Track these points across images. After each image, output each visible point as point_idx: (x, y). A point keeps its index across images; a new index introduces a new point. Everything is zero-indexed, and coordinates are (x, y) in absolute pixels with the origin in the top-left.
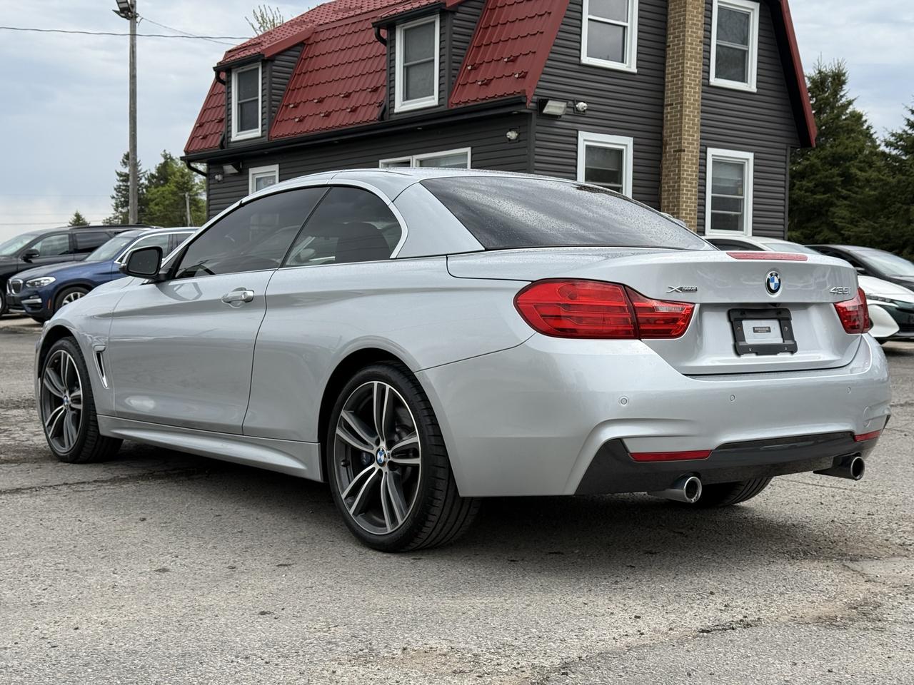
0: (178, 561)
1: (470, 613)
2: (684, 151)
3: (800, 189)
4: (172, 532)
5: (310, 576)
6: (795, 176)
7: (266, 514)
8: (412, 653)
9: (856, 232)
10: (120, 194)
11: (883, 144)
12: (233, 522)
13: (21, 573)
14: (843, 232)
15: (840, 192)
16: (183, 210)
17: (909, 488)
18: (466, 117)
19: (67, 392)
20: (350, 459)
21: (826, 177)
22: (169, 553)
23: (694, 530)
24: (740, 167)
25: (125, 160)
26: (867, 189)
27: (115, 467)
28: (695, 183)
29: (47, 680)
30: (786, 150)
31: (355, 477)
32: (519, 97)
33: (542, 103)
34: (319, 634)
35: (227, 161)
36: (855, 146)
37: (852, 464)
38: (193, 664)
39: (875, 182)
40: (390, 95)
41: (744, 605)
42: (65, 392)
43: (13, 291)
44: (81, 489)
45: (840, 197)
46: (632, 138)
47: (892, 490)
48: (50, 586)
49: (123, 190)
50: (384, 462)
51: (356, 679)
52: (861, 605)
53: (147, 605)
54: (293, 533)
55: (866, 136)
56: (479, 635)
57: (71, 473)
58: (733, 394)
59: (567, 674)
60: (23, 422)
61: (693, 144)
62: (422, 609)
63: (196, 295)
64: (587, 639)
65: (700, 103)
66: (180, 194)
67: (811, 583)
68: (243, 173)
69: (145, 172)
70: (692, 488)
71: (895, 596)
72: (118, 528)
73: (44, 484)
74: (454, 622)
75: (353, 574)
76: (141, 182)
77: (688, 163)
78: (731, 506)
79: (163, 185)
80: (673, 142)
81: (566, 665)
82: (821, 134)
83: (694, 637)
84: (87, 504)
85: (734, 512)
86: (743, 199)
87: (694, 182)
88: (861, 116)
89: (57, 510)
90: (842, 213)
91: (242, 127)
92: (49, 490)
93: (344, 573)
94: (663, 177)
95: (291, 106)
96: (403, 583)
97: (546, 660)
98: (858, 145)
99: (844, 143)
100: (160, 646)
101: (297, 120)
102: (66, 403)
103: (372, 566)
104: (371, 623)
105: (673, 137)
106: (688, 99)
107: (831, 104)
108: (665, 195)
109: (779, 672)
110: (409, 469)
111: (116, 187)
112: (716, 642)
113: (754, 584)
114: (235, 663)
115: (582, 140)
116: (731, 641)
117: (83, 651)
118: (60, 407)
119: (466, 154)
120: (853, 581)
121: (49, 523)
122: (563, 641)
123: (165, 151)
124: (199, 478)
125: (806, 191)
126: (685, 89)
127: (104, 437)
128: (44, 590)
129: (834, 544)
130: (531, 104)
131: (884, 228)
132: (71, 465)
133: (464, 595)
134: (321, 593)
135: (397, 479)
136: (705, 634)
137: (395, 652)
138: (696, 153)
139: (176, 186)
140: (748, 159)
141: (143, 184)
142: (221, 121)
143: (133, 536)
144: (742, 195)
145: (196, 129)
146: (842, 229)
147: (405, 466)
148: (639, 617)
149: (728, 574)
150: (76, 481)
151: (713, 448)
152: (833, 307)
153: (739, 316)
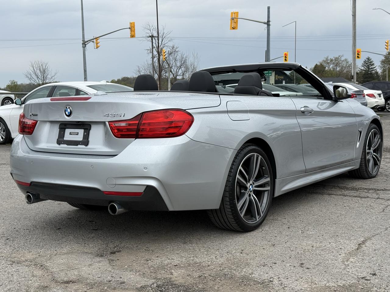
151: (29, 183)
152: (107, 123)
153: (63, 127)
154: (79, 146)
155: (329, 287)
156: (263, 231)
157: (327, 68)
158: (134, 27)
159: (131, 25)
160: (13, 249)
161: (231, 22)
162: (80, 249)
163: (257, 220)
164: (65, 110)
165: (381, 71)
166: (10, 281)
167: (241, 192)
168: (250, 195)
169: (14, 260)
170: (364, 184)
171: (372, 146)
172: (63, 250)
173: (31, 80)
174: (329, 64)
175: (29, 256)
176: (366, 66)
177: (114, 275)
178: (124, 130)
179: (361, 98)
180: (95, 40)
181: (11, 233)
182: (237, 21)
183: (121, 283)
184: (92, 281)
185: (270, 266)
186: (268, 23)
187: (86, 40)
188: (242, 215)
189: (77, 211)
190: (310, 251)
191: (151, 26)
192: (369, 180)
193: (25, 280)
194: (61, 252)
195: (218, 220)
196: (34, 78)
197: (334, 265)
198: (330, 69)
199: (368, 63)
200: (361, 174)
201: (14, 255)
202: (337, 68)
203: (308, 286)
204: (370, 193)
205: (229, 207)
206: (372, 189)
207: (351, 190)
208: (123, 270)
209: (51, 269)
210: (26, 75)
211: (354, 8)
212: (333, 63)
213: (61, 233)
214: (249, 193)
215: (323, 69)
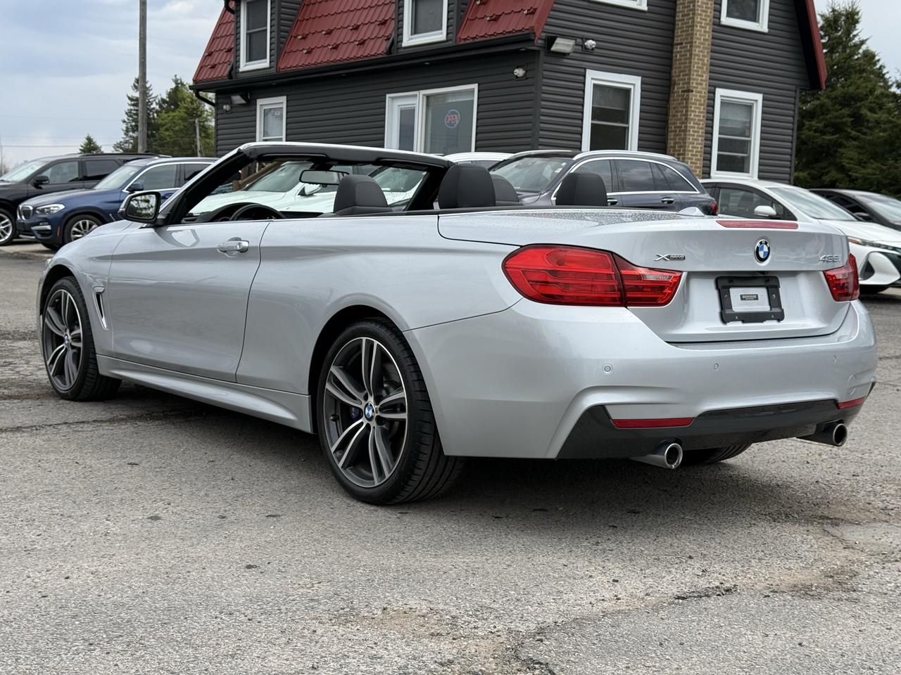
0: (170, 508)
1: (451, 572)
2: (692, 91)
3: (809, 130)
4: (166, 478)
5: (297, 529)
6: (806, 116)
7: (259, 460)
8: (392, 613)
9: (863, 174)
10: (131, 119)
11: (895, 85)
12: (226, 469)
13: (16, 517)
14: (850, 173)
15: (850, 133)
16: (194, 135)
17: (897, 447)
18: (473, 53)
19: (68, 331)
20: (339, 413)
21: (836, 117)
22: (161, 500)
23: (679, 488)
24: (749, 108)
25: (137, 85)
26: (877, 131)
27: (115, 407)
28: (702, 125)
29: (35, 632)
30: (795, 91)
31: (344, 431)
32: (528, 34)
33: (551, 41)
34: (302, 590)
35: (235, 92)
36: (866, 87)
37: (835, 431)
38: (178, 619)
39: (884, 124)
40: (398, 28)
41: (721, 571)
42: (66, 330)
43: (23, 217)
44: (80, 429)
45: (849, 137)
46: (640, 78)
47: (880, 449)
48: (45, 531)
49: (134, 114)
50: (372, 417)
51: (335, 639)
52: (837, 574)
53: (137, 555)
54: (284, 482)
55: (879, 77)
56: (458, 596)
57: (71, 412)
58: (717, 363)
59: (541, 640)
60: (28, 354)
61: (702, 84)
62: (404, 567)
63: (193, 242)
64: (564, 603)
65: (710, 43)
66: (191, 120)
67: (790, 548)
68: (250, 103)
69: (156, 97)
70: (673, 454)
71: (872, 565)
72: (114, 472)
73: (45, 423)
74: (435, 581)
75: (339, 528)
76: (152, 107)
77: (696, 104)
78: (716, 463)
79: (173, 111)
80: (681, 82)
81: (541, 631)
82: (833, 74)
83: (669, 604)
84: (85, 445)
85: (720, 469)
86: (750, 141)
87: (701, 123)
88: (874, 56)
89: (56, 450)
90: (850, 154)
91: (250, 58)
92: (49, 428)
93: (332, 526)
94: (670, 118)
95: (300, 37)
96: (388, 539)
97: (522, 624)
98: (870, 85)
99: (856, 83)
100: (147, 599)
101: (305, 51)
102: (67, 342)
103: (358, 519)
104: (354, 581)
105: (681, 77)
106: (698, 39)
107: (844, 43)
108: (671, 135)
109: (750, 643)
110: (397, 424)
111: (127, 111)
112: (690, 610)
113: (733, 548)
114: (219, 620)
115: (590, 78)
116: (706, 609)
117: (73, 602)
118: (62, 346)
119: (472, 91)
120: (832, 547)
121: (47, 465)
122: (540, 604)
123: (176, 76)
124: (197, 420)
125: (816, 131)
126: (695, 28)
127: (103, 376)
128: (38, 535)
129: (817, 507)
130: (539, 41)
131: (892, 170)
132: (72, 403)
133: (447, 553)
134: (307, 547)
135: (385, 434)
136: (681, 601)
137: (375, 612)
138: (705, 93)
139: (186, 113)
140: (756, 101)
141: (154, 108)
142: (229, 50)
143: (127, 480)
144: (749, 136)
145: (205, 58)
146: (850, 170)
147: (392, 421)
148: (617, 581)
149: (709, 537)
150: (76, 420)
151: (695, 416)
152: (822, 275)
153: (724, 284)
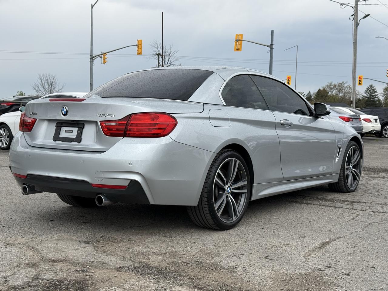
151: (26, 175)
152: (99, 123)
153: (60, 125)
154: (73, 143)
155: (287, 274)
156: (238, 230)
157: (330, 93)
158: (141, 45)
159: (138, 43)
160: (8, 234)
161: (235, 44)
162: (69, 237)
163: (233, 220)
164: (62, 110)
165: (383, 99)
166: (3, 258)
167: (219, 193)
168: (227, 197)
169: (8, 243)
170: (341, 197)
171: (352, 162)
172: (53, 237)
173: (38, 92)
174: (332, 90)
175: (22, 241)
176: (368, 93)
177: (96, 258)
178: (113, 130)
179: (358, 122)
180: (102, 55)
181: (7, 222)
182: (241, 43)
183: (102, 264)
184: (76, 261)
185: (239, 257)
186: (271, 47)
187: (94, 55)
188: (219, 215)
189: (71, 207)
190: (278, 247)
191: (158, 44)
192: (347, 193)
193: (16, 258)
194: (52, 239)
195: (197, 218)
196: (41, 90)
197: (296, 258)
198: (333, 95)
199: (371, 90)
200: (340, 188)
201: (9, 239)
202: (339, 94)
203: (269, 273)
204: (345, 204)
205: (206, 206)
206: (348, 201)
207: (329, 201)
208: (106, 255)
209: (41, 251)
210: (34, 88)
211: (355, 36)
212: (336, 88)
213: (53, 223)
214: (227, 194)
215: (326, 94)
